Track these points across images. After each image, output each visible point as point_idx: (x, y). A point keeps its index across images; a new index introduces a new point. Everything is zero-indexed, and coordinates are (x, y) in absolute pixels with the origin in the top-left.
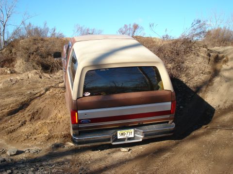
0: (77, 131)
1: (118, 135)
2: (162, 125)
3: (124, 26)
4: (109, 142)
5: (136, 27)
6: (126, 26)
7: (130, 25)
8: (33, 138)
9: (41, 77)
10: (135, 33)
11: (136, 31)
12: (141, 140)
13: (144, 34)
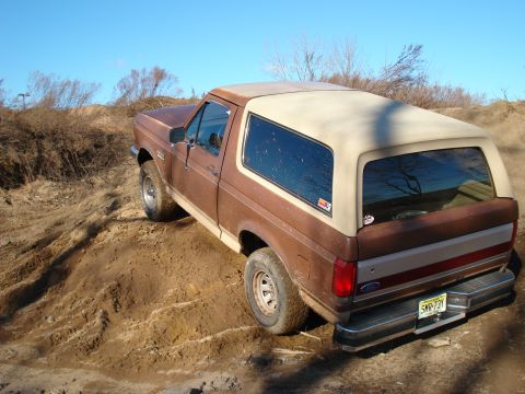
0: (347, 315)
1: (421, 310)
2: (490, 275)
3: (130, 73)
4: (410, 331)
5: (159, 75)
6: (134, 73)
7: (144, 71)
8: (174, 354)
9: (9, 203)
10: (158, 90)
11: (161, 83)
12: (463, 315)
13: (180, 91)
